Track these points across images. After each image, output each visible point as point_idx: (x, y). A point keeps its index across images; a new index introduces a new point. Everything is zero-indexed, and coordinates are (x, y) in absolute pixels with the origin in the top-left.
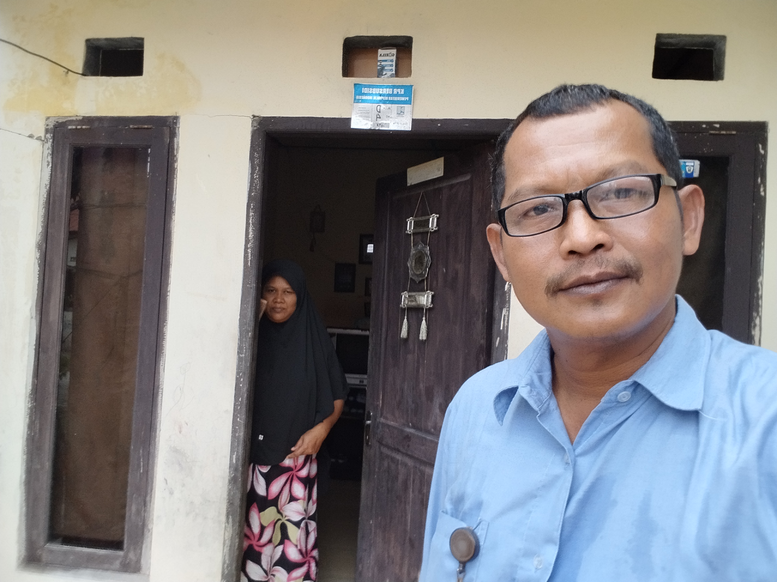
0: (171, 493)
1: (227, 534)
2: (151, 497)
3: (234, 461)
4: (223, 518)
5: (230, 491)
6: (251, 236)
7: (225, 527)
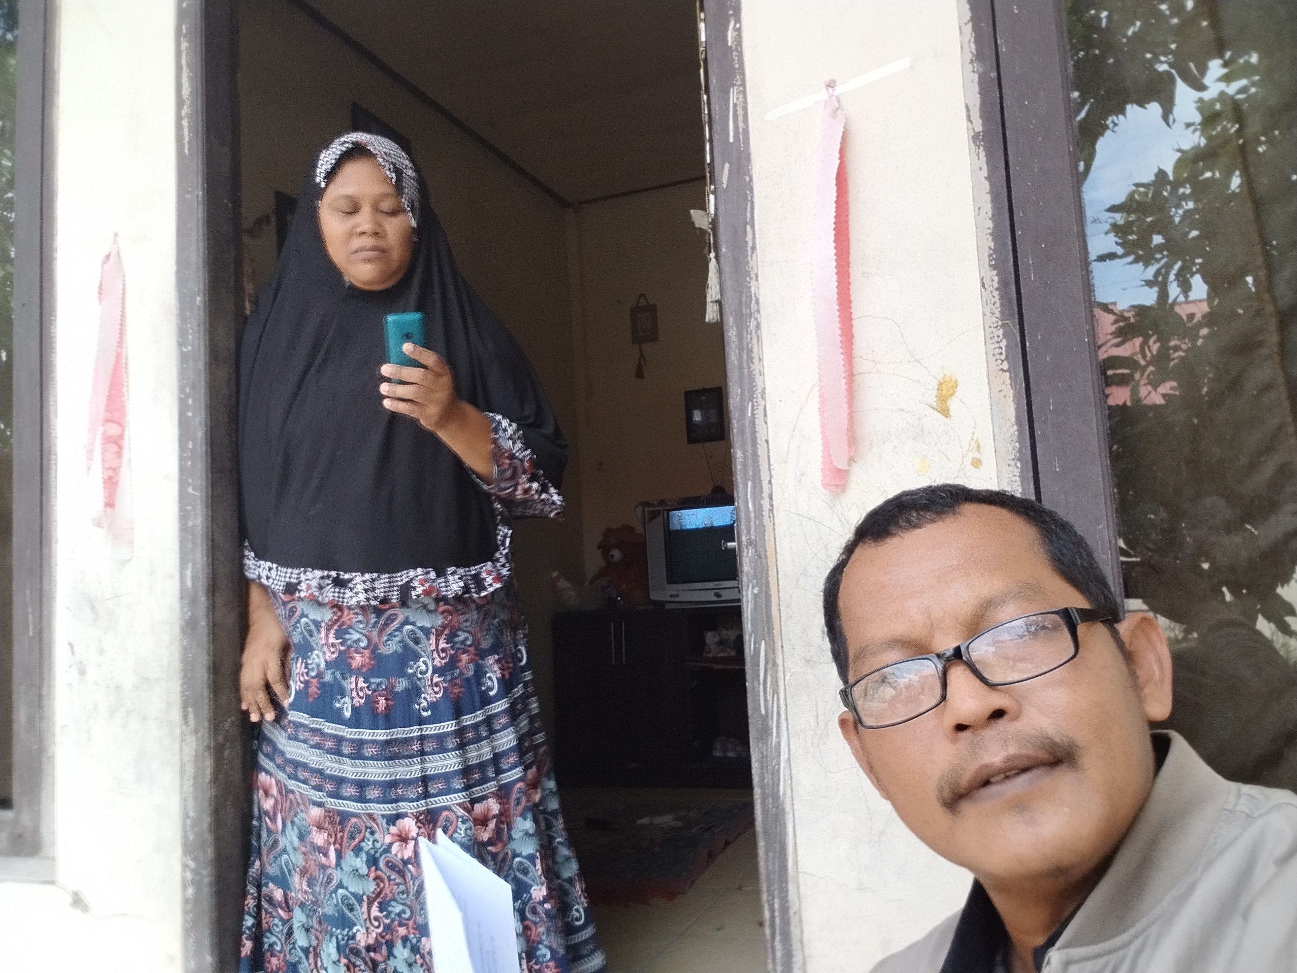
0: (82, 672)
1: (186, 749)
2: (49, 687)
3: (189, 584)
4: (176, 714)
5: (185, 650)
6: (186, 91)
7: (182, 733)
